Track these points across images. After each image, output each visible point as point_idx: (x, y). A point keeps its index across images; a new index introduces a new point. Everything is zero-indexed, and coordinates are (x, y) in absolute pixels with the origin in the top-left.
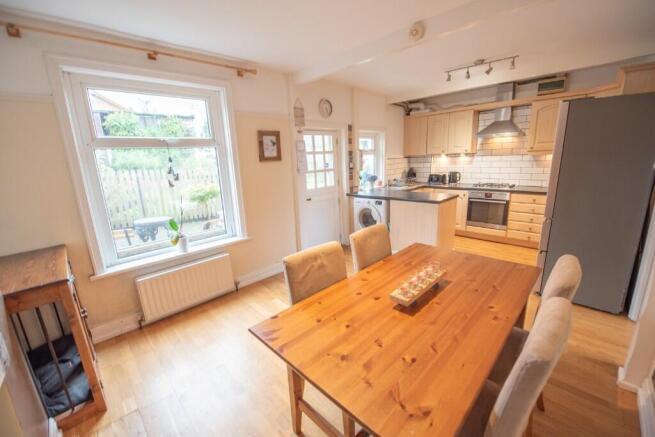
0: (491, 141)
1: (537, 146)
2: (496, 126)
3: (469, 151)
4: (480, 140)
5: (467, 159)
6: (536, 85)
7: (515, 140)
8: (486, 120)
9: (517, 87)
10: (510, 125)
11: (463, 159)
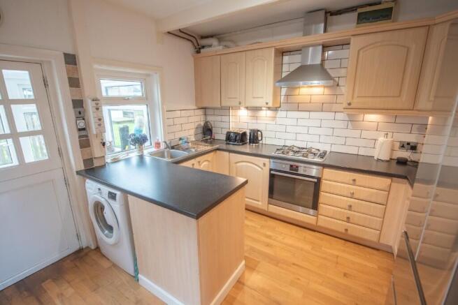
0: (297, 92)
1: (356, 102)
2: (303, 72)
3: (270, 105)
4: (284, 91)
5: (270, 113)
6: (354, 15)
7: (327, 91)
8: (290, 64)
9: (330, 18)
10: (321, 71)
11: (265, 114)
